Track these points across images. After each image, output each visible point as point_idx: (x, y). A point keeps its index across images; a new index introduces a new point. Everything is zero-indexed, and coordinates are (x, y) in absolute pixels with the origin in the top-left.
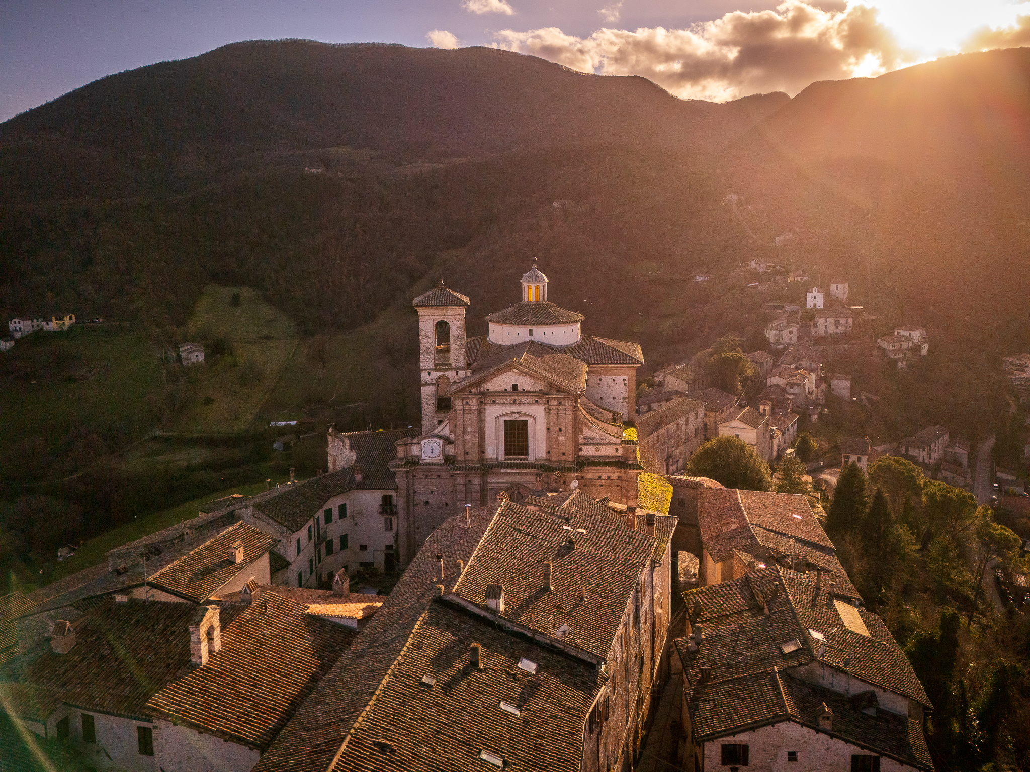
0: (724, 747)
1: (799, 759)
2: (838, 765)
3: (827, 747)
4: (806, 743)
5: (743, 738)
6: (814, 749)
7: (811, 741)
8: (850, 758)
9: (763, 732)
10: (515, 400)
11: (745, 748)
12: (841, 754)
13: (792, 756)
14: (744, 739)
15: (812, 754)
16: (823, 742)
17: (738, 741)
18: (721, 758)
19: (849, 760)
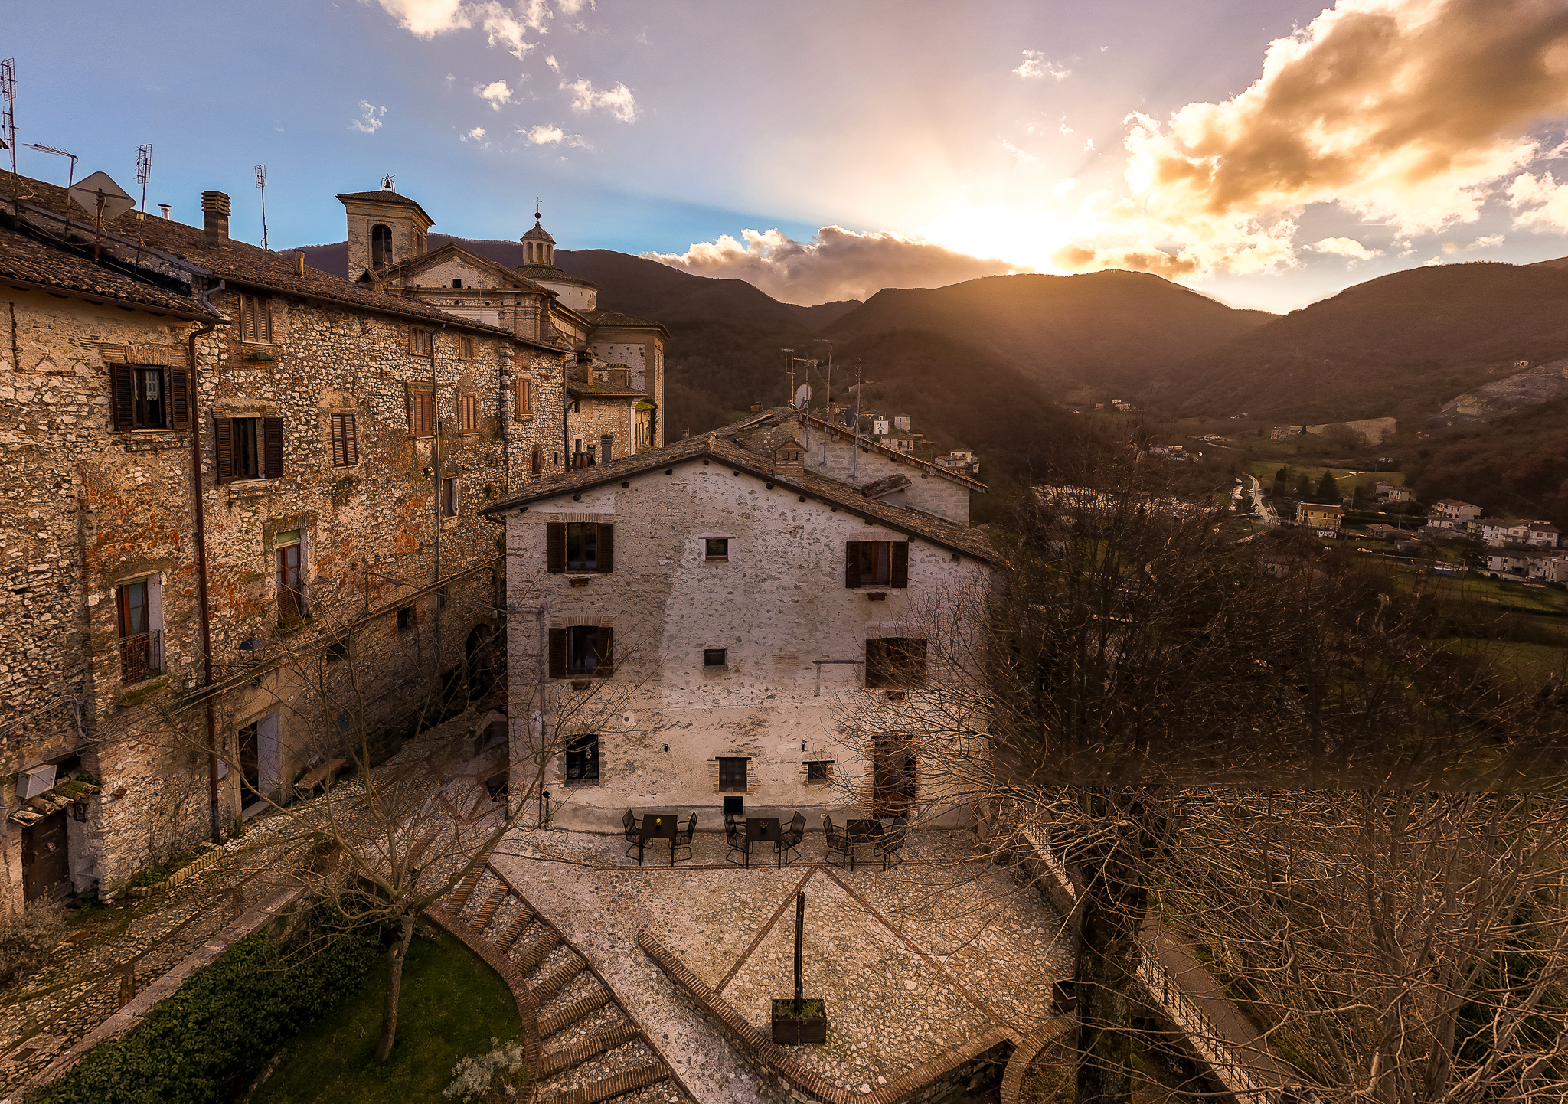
0: (555, 530)
1: (730, 554)
2: (817, 565)
3: (793, 524)
4: (745, 516)
5: (599, 506)
6: (765, 532)
7: (756, 513)
8: (844, 548)
9: (647, 488)
10: (457, 302)
11: (607, 531)
12: (823, 540)
13: (717, 549)
14: (603, 511)
15: (760, 541)
16: (783, 513)
17: (591, 515)
18: (545, 557)
19: (841, 552)
